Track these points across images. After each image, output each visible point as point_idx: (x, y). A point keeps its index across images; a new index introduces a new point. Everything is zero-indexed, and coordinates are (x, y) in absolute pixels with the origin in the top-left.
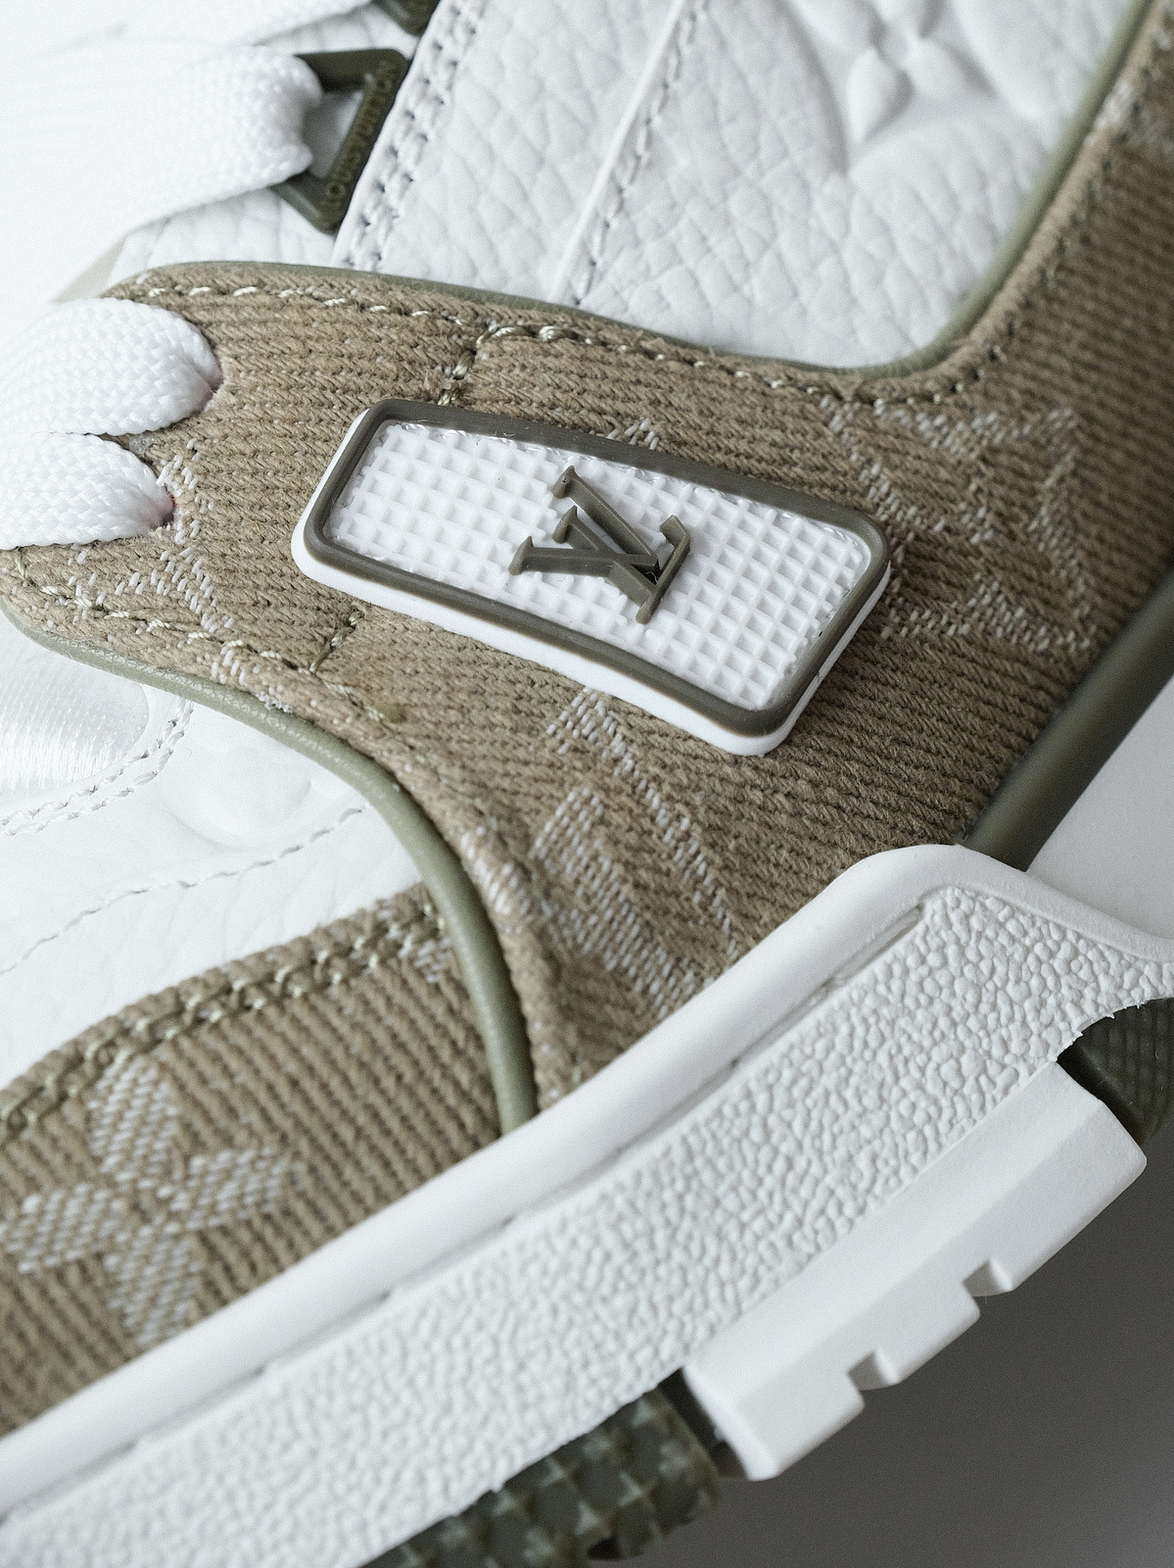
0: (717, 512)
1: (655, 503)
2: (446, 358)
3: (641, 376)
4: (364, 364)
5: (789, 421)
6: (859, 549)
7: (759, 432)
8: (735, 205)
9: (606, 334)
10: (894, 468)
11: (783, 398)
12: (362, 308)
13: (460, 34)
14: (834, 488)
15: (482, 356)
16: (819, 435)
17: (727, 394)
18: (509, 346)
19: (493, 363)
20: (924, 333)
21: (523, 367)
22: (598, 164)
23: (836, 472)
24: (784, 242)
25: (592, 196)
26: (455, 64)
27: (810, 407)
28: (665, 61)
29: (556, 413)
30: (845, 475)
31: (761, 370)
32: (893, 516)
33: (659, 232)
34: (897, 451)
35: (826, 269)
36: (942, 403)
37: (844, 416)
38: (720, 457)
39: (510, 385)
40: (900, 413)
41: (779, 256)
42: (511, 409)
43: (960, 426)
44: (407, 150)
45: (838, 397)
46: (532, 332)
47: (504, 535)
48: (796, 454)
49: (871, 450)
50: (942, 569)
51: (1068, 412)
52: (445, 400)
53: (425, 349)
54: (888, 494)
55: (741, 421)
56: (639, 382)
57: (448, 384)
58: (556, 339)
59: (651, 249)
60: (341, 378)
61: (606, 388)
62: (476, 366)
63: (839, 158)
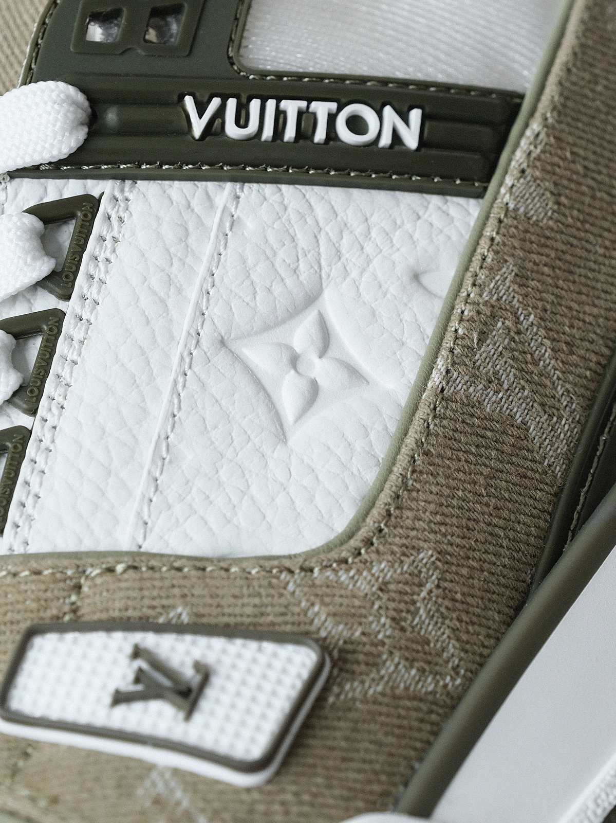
0: (224, 651)
1: (188, 653)
2: (65, 594)
3: (175, 582)
4: (20, 607)
5: (263, 591)
6: (309, 656)
7: (245, 600)
8: (223, 475)
9: (153, 563)
10: (327, 605)
11: (259, 579)
12: (15, 575)
13: (55, 410)
14: (293, 624)
15: (85, 589)
16: (281, 595)
17: (226, 583)
18: (99, 581)
19: (91, 593)
20: (340, 525)
21: (108, 591)
22: (142, 467)
23: (293, 614)
24: (254, 490)
25: (140, 486)
26: (55, 428)
27: (274, 581)
28: (171, 402)
29: (130, 613)
30: (299, 614)
31: (244, 565)
32: (330, 632)
33: (181, 499)
34: (328, 595)
35: (280, 500)
36: (353, 562)
37: (295, 582)
38: (225, 619)
39: (102, 602)
40: (328, 573)
41: (252, 498)
42: (104, 616)
43: (365, 573)
44: (34, 480)
45: (291, 571)
46: (111, 570)
47: (104, 687)
48: (269, 609)
49: (312, 598)
50: (361, 657)
51: (430, 552)
52: (67, 618)
53: (52, 591)
54: (326, 620)
55: (235, 597)
56: (173, 586)
57: (67, 608)
58: (125, 571)
59: (178, 509)
60: (9, 616)
61: (155, 593)
62: (82, 595)
63: (281, 435)
